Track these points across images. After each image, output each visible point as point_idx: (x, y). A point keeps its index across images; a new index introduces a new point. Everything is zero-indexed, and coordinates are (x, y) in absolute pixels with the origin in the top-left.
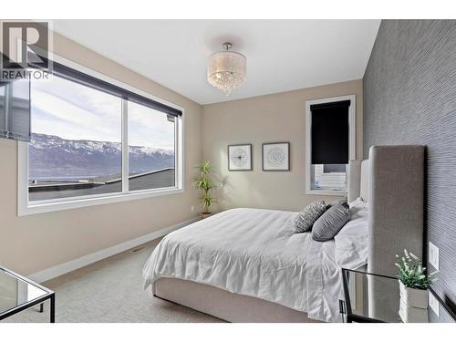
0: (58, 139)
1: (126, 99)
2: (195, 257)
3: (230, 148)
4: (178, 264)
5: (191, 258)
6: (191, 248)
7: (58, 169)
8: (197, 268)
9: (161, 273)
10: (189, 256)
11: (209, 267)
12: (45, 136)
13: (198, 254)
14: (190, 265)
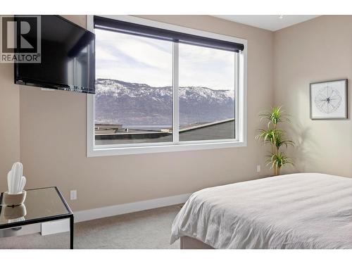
0: (147, 87)
1: (177, 41)
2: (216, 221)
3: (313, 86)
4: (200, 225)
5: (213, 221)
6: (215, 208)
7: (148, 117)
8: (217, 233)
9: (184, 230)
10: (211, 218)
11: (228, 235)
12: (137, 85)
13: (219, 217)
14: (212, 228)
